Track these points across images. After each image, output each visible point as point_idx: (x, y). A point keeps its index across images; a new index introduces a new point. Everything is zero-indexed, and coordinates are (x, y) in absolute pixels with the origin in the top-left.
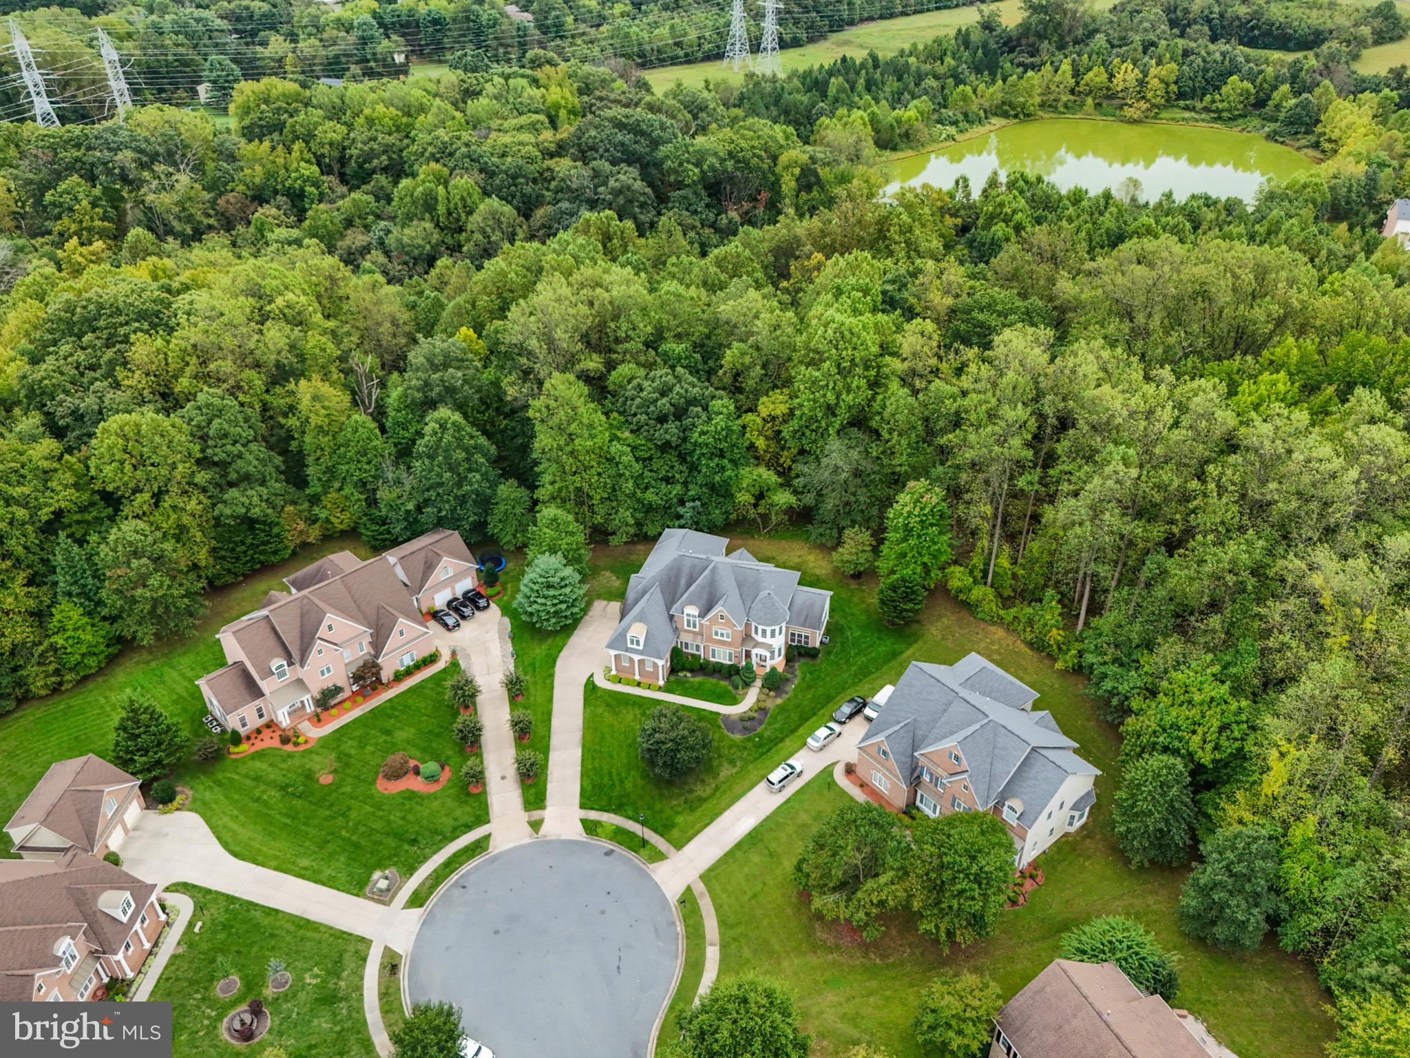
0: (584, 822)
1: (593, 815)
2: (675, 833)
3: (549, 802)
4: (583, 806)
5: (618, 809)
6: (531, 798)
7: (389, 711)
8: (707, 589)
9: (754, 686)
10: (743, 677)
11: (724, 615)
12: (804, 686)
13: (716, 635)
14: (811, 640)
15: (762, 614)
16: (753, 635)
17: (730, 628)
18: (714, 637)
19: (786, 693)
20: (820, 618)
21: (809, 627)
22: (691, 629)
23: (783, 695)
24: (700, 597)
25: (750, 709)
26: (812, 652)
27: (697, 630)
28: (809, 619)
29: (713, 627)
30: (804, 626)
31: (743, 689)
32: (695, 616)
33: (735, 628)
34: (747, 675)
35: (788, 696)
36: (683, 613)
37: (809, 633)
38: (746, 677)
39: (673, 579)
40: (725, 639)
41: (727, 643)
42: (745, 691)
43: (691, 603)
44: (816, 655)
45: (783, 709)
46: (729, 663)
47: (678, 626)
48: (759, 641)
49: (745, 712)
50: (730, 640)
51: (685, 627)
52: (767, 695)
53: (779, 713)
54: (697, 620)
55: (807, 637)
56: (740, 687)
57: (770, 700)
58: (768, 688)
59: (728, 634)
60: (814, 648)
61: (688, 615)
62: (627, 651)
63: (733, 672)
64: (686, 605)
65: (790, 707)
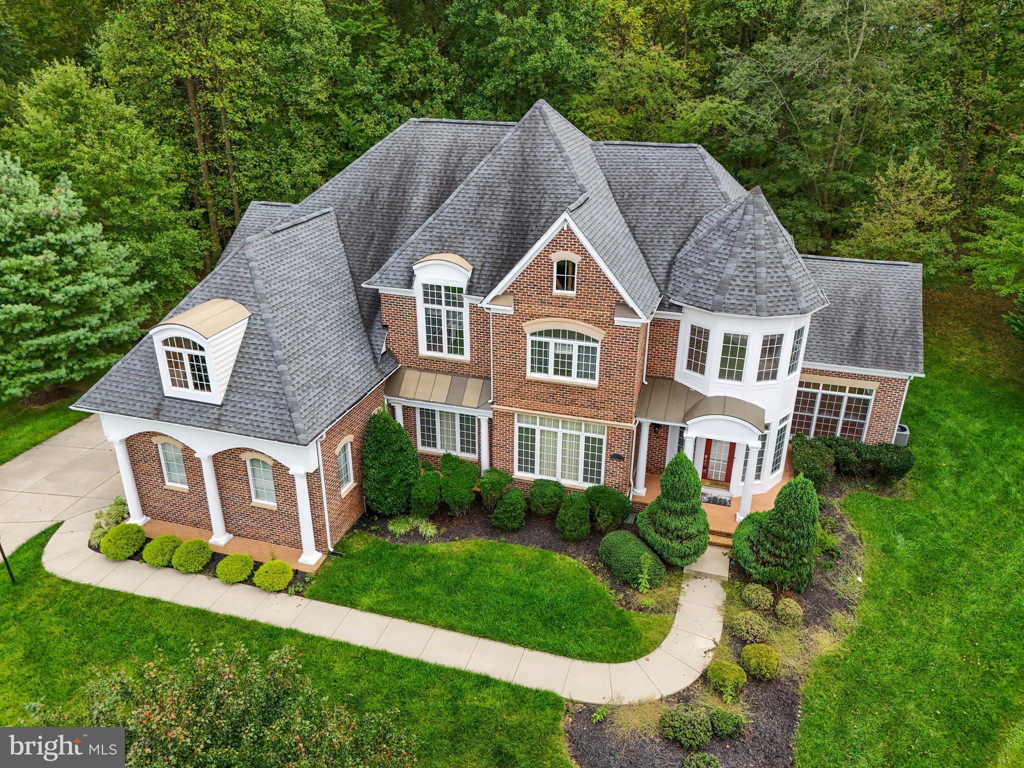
8: (506, 191)
9: (698, 575)
10: (653, 536)
11: (576, 259)
12: (904, 577)
13: (540, 365)
14: (876, 417)
15: (731, 268)
16: (682, 374)
17: (597, 323)
18: (531, 375)
19: (844, 605)
20: (911, 332)
21: (876, 364)
22: (445, 355)
23: (838, 617)
24: (477, 222)
25: (704, 677)
26: (886, 458)
27: (466, 357)
28: (870, 338)
29: (530, 327)
30: (856, 362)
31: (653, 585)
32: (453, 295)
33: (619, 321)
34: (674, 523)
35: (853, 622)
36: (409, 284)
37: (874, 386)
38: (666, 531)
39: (384, 194)
40: (573, 380)
41: (582, 400)
42: (665, 592)
43: (443, 246)
44: (901, 472)
45: (862, 683)
46: (587, 485)
47: (395, 348)
48: (710, 394)
49: (683, 697)
50: (594, 383)
51: (423, 351)
52: (772, 613)
53: (848, 699)
54: (466, 311)
55: (859, 408)
56: (644, 578)
57: (787, 635)
58: (769, 583)
59: (587, 354)
60: (888, 446)
61: (432, 293)
62: (157, 414)
63: (603, 519)
64: (425, 253)
65: (888, 673)
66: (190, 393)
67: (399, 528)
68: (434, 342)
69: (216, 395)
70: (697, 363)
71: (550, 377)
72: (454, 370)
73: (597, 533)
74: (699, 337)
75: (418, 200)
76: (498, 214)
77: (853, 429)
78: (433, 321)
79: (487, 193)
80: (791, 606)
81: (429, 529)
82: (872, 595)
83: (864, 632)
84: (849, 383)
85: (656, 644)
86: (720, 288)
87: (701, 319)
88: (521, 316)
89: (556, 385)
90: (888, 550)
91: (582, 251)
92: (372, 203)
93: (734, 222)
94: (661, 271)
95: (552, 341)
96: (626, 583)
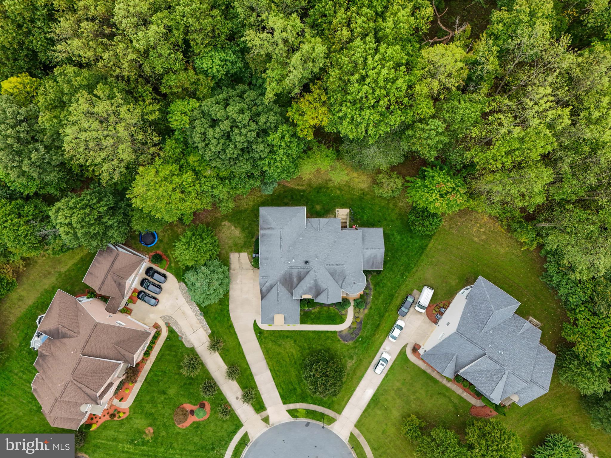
0: (289, 411)
3: (266, 405)
5: (303, 399)
6: (257, 406)
20: (381, 262)
21: (375, 268)
24: (311, 291)
25: (352, 323)
28: (375, 264)
30: (372, 268)
36: (301, 298)
39: (288, 279)
43: (306, 293)
45: (370, 316)
49: (350, 327)
52: (359, 312)
53: (368, 319)
64: (303, 295)
65: (373, 312)
67: (307, 309)
75: (295, 280)
76: (314, 290)
83: (371, 307)
85: (346, 320)
94: (340, 285)
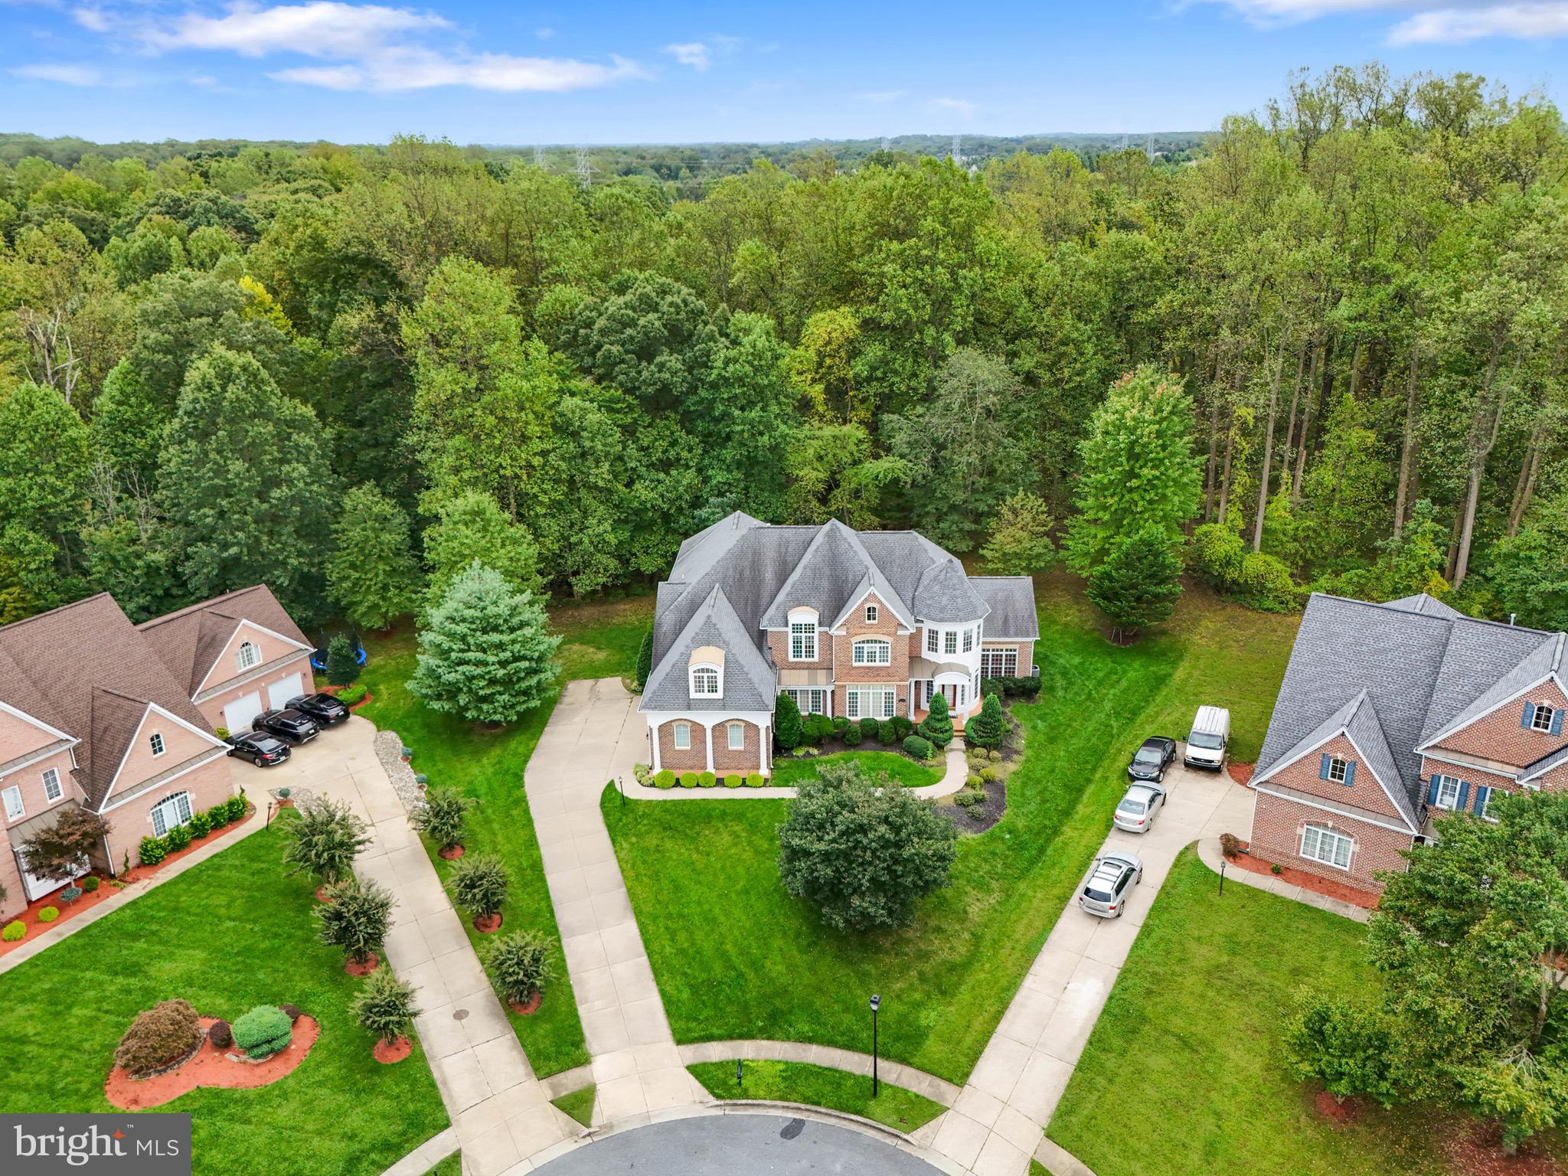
0: (699, 1071)
1: (717, 1052)
2: (933, 1047)
3: (592, 1045)
4: (682, 1038)
5: (773, 1026)
6: (547, 1045)
7: (131, 927)
8: (827, 572)
9: (952, 750)
10: (929, 733)
11: (877, 606)
12: (1042, 738)
13: (860, 658)
14: (1021, 663)
15: (945, 601)
16: (926, 654)
17: (889, 635)
18: (855, 664)
19: (1017, 752)
20: (1031, 616)
21: (1016, 635)
22: (804, 659)
23: (1016, 757)
24: (816, 589)
25: (967, 784)
26: (1028, 684)
27: (816, 659)
28: (1011, 622)
29: (854, 640)
30: (1006, 635)
31: (934, 757)
32: (810, 628)
33: (899, 633)
34: (939, 725)
35: (1023, 758)
36: (787, 625)
37: (1016, 647)
38: (936, 730)
39: (747, 573)
40: (878, 664)
41: (883, 673)
42: (939, 759)
43: (799, 602)
44: (1036, 690)
45: (1029, 779)
46: (887, 718)
47: (776, 659)
48: (941, 662)
49: (961, 791)
50: (888, 664)
51: (791, 659)
52: (988, 758)
53: (1024, 785)
54: (816, 635)
55: (1011, 659)
56: (929, 754)
57: (995, 765)
58: (984, 746)
59: (884, 650)
60: (1028, 678)
61: (797, 628)
62: (689, 708)
63: (902, 731)
64: (791, 608)
65: (1039, 774)
66: (706, 695)
67: (800, 752)
68: (797, 652)
69: (719, 695)
70: (933, 647)
71: (865, 664)
72: (810, 667)
73: (900, 740)
74: (933, 635)
75: (769, 575)
76: (825, 584)
77: (1011, 671)
78: (797, 642)
79: (815, 571)
80: (995, 754)
81: (815, 751)
82: (1029, 746)
83: (1027, 761)
84: (1004, 647)
85: (942, 777)
86: (942, 610)
87: (934, 626)
88: (849, 635)
89: (869, 668)
90: (1034, 728)
91: (880, 602)
92: (741, 578)
93: (942, 577)
94: (909, 602)
95: (865, 645)
96: (921, 758)
